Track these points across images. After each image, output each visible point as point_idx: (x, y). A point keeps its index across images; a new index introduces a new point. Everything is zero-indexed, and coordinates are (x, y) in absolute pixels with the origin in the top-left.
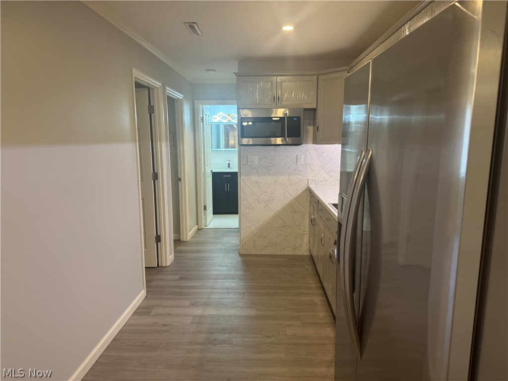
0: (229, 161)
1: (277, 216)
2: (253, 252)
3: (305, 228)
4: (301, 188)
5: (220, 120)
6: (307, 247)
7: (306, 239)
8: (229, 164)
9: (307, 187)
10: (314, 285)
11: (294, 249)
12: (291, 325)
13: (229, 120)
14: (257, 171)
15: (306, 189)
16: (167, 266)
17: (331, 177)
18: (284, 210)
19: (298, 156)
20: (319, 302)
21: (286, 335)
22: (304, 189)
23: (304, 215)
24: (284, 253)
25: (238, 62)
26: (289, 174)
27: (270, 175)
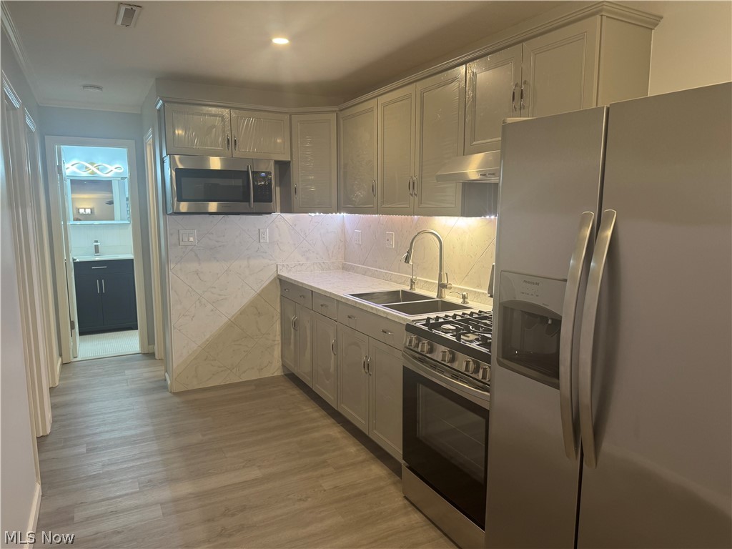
0: (97, 242)
1: (232, 324)
2: (195, 385)
3: (275, 336)
4: (267, 277)
5: (75, 172)
6: (280, 364)
7: (277, 352)
8: (97, 247)
9: (276, 275)
10: (316, 415)
11: (260, 370)
12: (322, 476)
13: (93, 173)
14: (196, 255)
15: (275, 279)
16: (47, 436)
17: (308, 259)
18: (243, 312)
19: (261, 231)
20: (339, 436)
21: (325, 491)
22: (272, 278)
23: (273, 317)
24: (245, 378)
25: (156, 79)
26: (249, 258)
27: (218, 261)
